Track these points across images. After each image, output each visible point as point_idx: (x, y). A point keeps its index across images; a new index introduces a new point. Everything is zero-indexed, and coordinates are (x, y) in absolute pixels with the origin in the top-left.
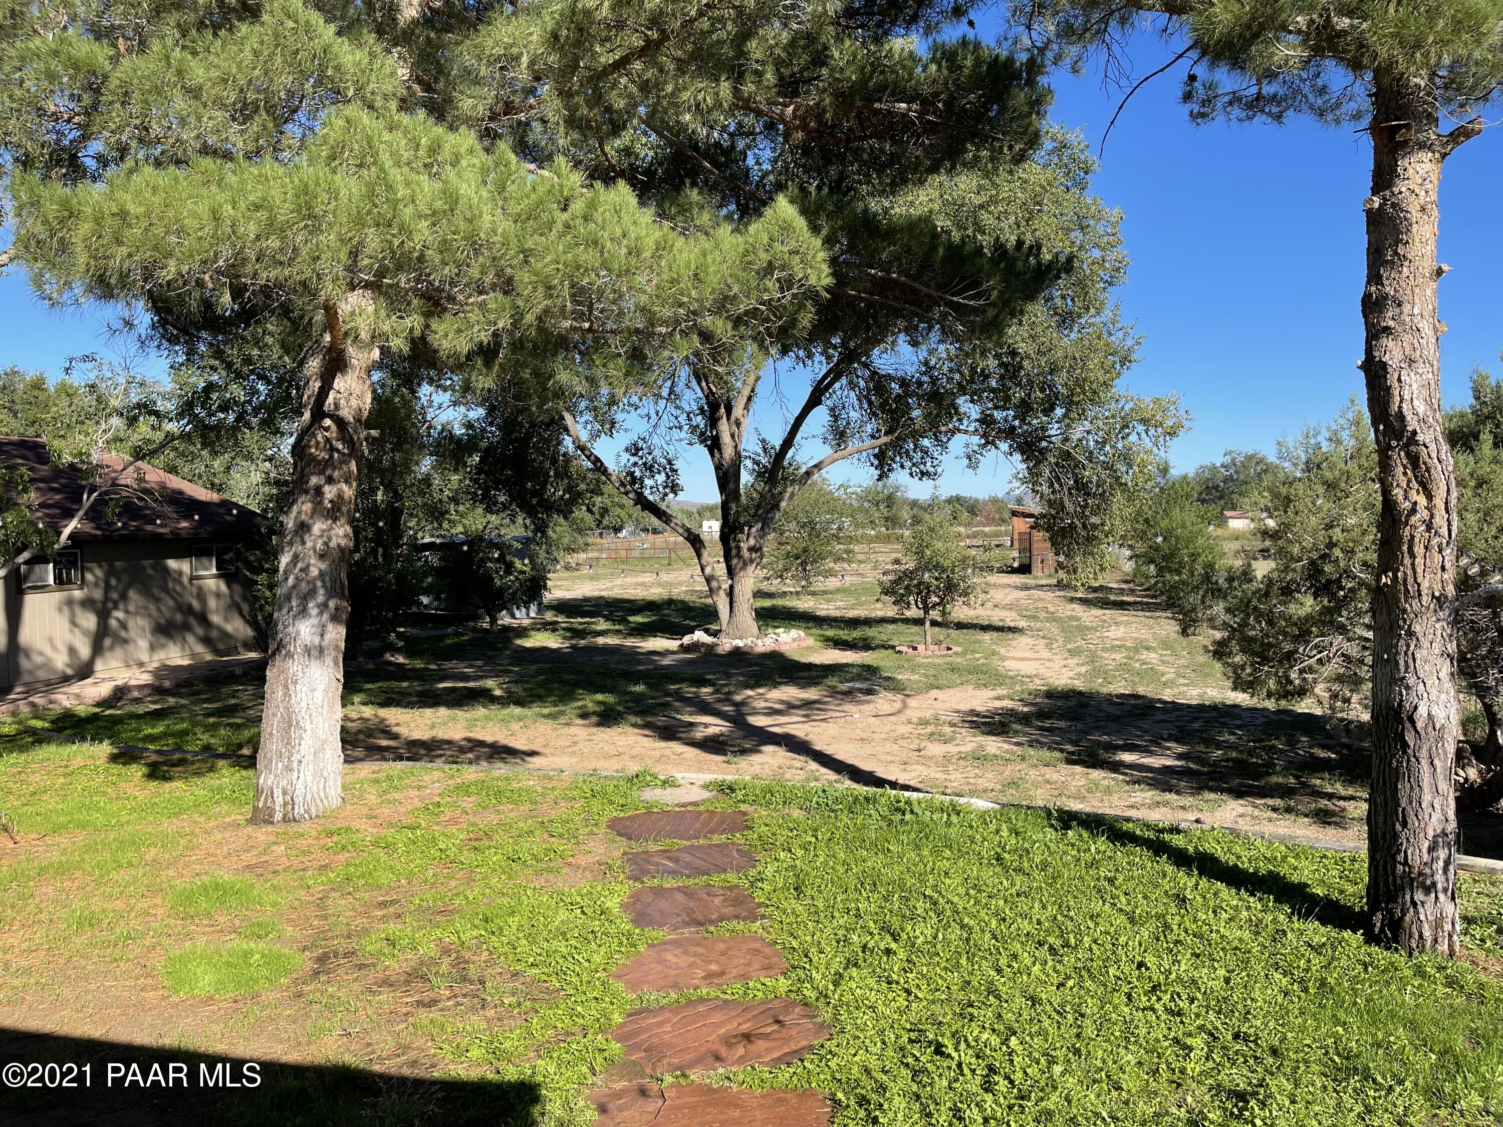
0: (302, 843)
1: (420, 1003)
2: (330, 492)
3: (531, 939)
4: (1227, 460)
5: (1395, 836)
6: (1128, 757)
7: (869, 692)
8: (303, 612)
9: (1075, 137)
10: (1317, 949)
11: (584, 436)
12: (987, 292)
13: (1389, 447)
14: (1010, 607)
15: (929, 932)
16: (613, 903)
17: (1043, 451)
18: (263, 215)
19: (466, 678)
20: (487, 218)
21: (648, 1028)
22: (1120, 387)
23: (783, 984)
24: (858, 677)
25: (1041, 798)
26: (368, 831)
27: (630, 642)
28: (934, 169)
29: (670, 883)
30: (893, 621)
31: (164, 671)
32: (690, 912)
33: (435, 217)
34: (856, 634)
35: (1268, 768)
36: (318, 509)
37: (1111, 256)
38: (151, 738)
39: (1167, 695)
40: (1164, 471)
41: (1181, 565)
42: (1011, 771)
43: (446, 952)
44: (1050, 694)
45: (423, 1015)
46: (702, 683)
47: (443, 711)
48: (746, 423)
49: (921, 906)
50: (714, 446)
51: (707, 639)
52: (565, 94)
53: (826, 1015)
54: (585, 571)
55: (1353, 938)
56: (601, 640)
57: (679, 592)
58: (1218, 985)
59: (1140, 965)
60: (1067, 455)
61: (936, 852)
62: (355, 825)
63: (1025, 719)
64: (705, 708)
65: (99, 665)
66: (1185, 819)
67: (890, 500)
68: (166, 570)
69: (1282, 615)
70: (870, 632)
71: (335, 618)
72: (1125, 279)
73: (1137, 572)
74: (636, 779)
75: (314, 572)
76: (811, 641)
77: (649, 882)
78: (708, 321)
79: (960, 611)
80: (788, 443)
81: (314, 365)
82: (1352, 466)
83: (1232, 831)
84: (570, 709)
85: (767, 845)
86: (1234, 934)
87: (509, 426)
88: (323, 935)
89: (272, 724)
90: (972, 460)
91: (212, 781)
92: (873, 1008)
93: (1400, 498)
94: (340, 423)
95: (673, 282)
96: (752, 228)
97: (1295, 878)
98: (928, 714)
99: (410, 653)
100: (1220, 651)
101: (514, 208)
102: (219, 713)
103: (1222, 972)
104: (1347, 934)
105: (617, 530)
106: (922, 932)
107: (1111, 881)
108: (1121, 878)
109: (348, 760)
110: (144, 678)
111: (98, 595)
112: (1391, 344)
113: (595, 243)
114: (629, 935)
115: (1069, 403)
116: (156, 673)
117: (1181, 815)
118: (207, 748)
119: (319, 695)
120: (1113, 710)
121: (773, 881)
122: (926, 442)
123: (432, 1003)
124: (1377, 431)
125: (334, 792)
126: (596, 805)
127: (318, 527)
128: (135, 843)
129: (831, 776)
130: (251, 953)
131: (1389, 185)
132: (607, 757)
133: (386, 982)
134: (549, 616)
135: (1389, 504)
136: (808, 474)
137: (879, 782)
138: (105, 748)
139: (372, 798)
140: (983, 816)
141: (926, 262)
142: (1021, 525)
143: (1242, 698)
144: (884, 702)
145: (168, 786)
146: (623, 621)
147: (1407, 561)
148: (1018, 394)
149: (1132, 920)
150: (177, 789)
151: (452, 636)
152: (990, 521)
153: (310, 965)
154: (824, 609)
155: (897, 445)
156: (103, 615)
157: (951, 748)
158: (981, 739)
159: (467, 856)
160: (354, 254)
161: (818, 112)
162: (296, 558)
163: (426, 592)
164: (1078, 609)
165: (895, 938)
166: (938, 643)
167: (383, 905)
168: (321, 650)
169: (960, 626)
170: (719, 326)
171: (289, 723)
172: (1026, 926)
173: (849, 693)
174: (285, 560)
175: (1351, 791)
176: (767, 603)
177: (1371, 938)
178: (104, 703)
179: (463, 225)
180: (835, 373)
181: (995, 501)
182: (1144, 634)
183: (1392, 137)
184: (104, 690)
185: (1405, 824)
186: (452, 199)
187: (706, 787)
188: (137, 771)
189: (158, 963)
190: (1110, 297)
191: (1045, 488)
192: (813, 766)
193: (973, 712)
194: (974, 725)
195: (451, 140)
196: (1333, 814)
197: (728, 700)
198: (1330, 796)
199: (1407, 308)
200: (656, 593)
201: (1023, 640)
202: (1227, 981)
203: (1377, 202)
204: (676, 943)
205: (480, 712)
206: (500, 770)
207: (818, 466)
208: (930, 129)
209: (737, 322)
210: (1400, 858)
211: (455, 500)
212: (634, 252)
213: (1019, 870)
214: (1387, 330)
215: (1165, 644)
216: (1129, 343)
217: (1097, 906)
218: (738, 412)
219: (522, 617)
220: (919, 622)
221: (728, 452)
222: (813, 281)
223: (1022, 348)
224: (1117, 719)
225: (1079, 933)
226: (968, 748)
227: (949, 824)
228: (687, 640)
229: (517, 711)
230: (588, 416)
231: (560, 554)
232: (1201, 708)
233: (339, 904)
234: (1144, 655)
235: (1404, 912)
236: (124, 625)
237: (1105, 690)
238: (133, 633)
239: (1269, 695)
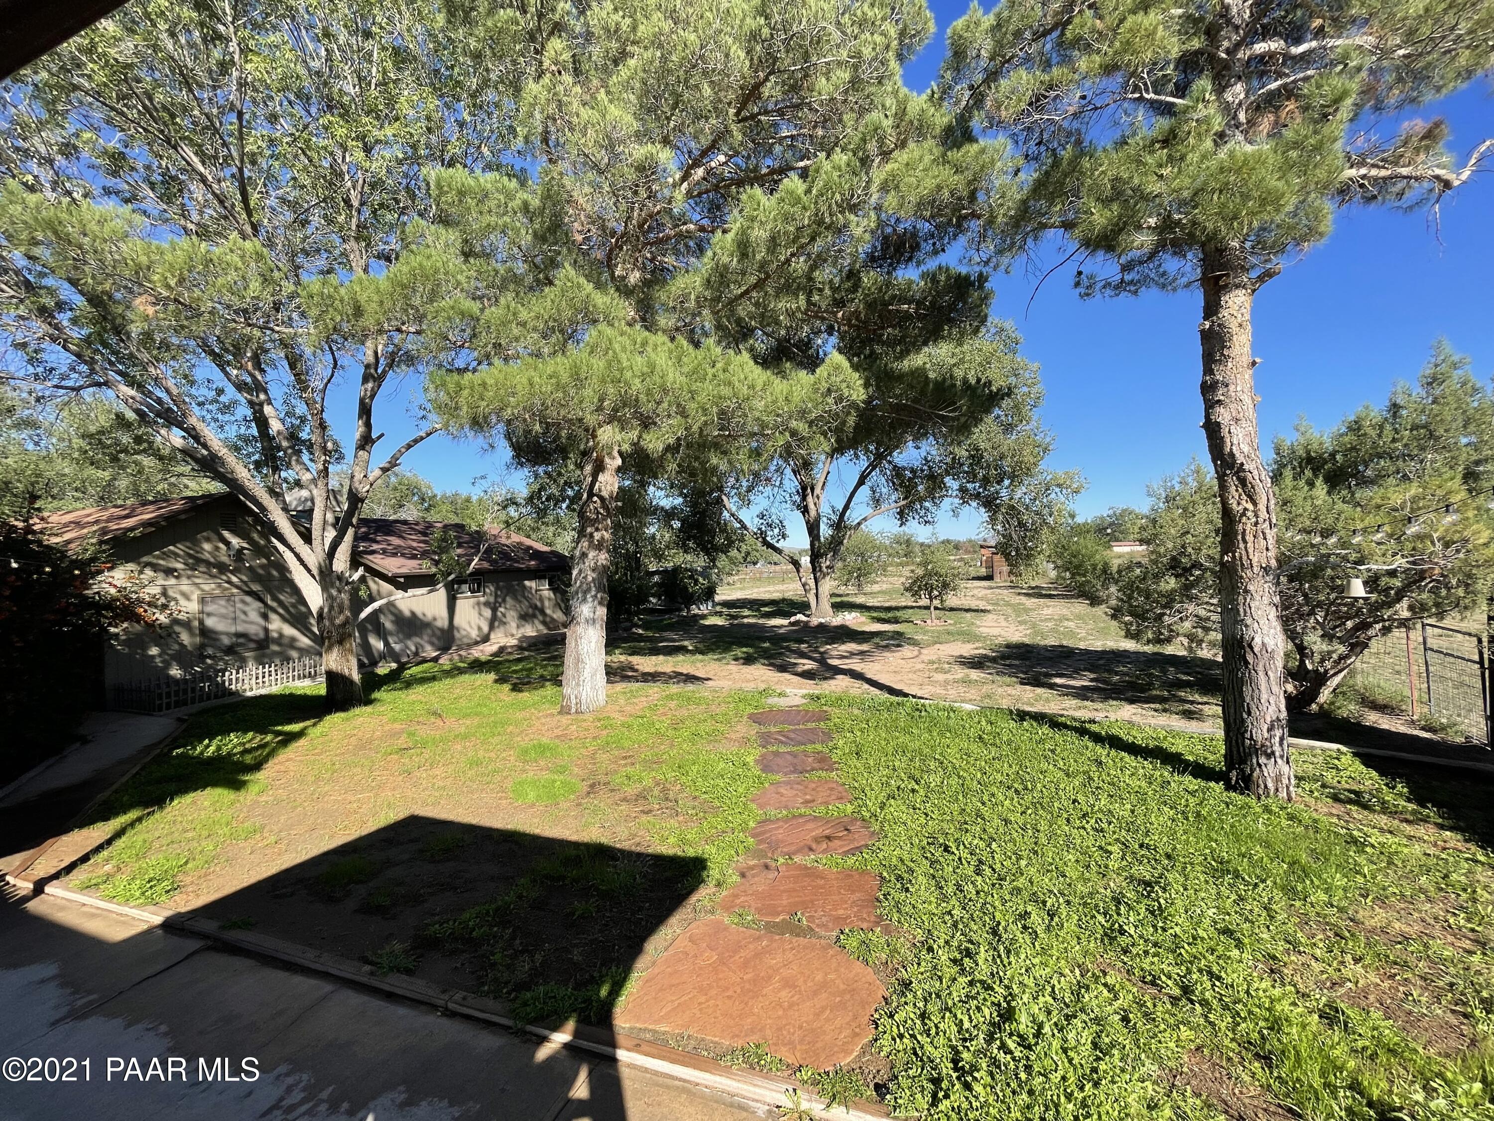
0: (584, 724)
1: (643, 812)
2: (597, 536)
3: (705, 778)
4: (1111, 512)
5: (1243, 721)
6: (1058, 681)
7: (899, 646)
8: (584, 600)
9: (1009, 325)
10: (1192, 793)
11: (734, 509)
12: (960, 407)
13: (1225, 475)
14: (981, 599)
15: (938, 780)
16: (750, 759)
17: (998, 506)
18: (553, 381)
19: (674, 641)
20: (671, 375)
21: (770, 831)
22: (1042, 466)
23: (849, 808)
24: (892, 638)
25: (1005, 704)
26: (619, 718)
27: (761, 621)
28: (925, 343)
29: (782, 749)
30: (912, 607)
31: (524, 638)
32: (794, 765)
33: (643, 377)
34: (890, 615)
35: (1150, 686)
36: (591, 545)
37: (1034, 390)
38: (515, 672)
39: (1082, 645)
40: (1073, 516)
41: (1086, 571)
42: (986, 689)
43: (658, 784)
44: (1008, 646)
45: (644, 818)
46: (802, 642)
47: (661, 657)
48: (822, 498)
49: (933, 765)
50: (805, 511)
51: (804, 618)
52: (715, 313)
53: (877, 827)
54: (738, 585)
55: (1217, 787)
56: (746, 621)
57: (789, 595)
58: (1127, 814)
59: (1074, 801)
60: (1012, 508)
61: (941, 734)
62: (613, 715)
63: (994, 660)
64: (803, 655)
65: (492, 636)
66: (1099, 716)
67: (908, 542)
68: (524, 587)
69: (1155, 591)
70: (898, 614)
71: (600, 603)
72: (1042, 403)
73: (1059, 577)
74: (764, 693)
75: (590, 579)
76: (863, 619)
77: (771, 748)
78: (794, 424)
79: (951, 600)
80: (847, 507)
81: (588, 469)
82: (1196, 497)
83: (1129, 722)
84: (729, 656)
85: (839, 729)
86: (1134, 783)
87: (694, 505)
88: (593, 773)
89: (569, 660)
90: (955, 513)
91: (541, 692)
92: (905, 824)
93: (1234, 506)
94: (602, 499)
95: (774, 402)
96: (818, 371)
97: (1173, 750)
98: (934, 658)
99: (646, 629)
100: (1116, 614)
101: (685, 369)
102: (549, 659)
103: (1129, 806)
104: (1212, 784)
105: (755, 564)
106: (934, 780)
107: (1053, 751)
108: (1059, 750)
109: (609, 682)
110: (514, 642)
111: (492, 599)
112: (1222, 410)
113: (730, 383)
114: (759, 777)
115: (1013, 477)
116: (520, 640)
117: (1095, 713)
118: (542, 677)
119: (593, 645)
120: (1048, 654)
121: (842, 749)
122: (927, 504)
123: (650, 811)
124: (1216, 465)
125: (602, 697)
126: (741, 706)
127: (592, 554)
128: (503, 724)
129: (876, 691)
130: (554, 781)
131: (1216, 313)
132: (748, 681)
133: (625, 800)
134: (718, 608)
135: (1226, 512)
136: (859, 524)
137: (906, 695)
138: (492, 676)
139: (622, 702)
140: (969, 714)
141: (923, 392)
142: (987, 553)
143: (1130, 645)
144: (908, 651)
145: (521, 695)
146: (758, 610)
147: (1242, 545)
148: (981, 473)
149: (1068, 775)
150: (525, 696)
151: (668, 619)
152: (967, 552)
153: (586, 789)
154: (871, 602)
155: (909, 506)
156: (494, 610)
157: (949, 677)
158: (967, 671)
159: (671, 733)
160: (602, 400)
161: (856, 313)
162: (580, 571)
163: (653, 596)
164: (1023, 599)
165: (917, 782)
166: (939, 618)
167: (625, 758)
168: (594, 620)
169: (952, 609)
170: (801, 427)
171: (578, 660)
172: (999, 777)
173: (886, 646)
174: (575, 572)
175: (1205, 699)
176: (838, 600)
177: (1229, 787)
178: (495, 655)
179: (658, 380)
180: (873, 466)
181: (970, 541)
182: (1065, 611)
183: (1217, 283)
184: (495, 648)
185: (1249, 713)
186: (652, 366)
187: (803, 697)
188: (506, 687)
189: (509, 784)
190: (1035, 415)
191: (999, 527)
192: (866, 686)
193: (961, 656)
194: (963, 663)
195: (652, 338)
196: (1194, 713)
197: (816, 651)
198: (1192, 702)
199: (1232, 388)
200: (776, 596)
201: (990, 616)
202: (1133, 812)
203: (1207, 325)
204: (787, 783)
205: (681, 657)
206: (690, 687)
207: (865, 519)
208: (921, 318)
209: (811, 423)
210: (1248, 735)
211: (668, 547)
212: (752, 387)
213: (994, 745)
214: (1219, 402)
215: (1079, 617)
216: (1048, 440)
217: (1044, 766)
218: (818, 491)
219: (704, 609)
220: (927, 608)
221: (813, 513)
222: (854, 397)
223: (982, 446)
224: (1050, 659)
225: (1033, 781)
226: (959, 676)
227: (949, 718)
228: (793, 619)
229: (700, 657)
230: (736, 499)
231: (724, 577)
232: (1104, 652)
233: (602, 757)
234: (1066, 623)
235: (1252, 771)
236: (504, 615)
237: (1042, 643)
238: (509, 619)
239: (1149, 642)
